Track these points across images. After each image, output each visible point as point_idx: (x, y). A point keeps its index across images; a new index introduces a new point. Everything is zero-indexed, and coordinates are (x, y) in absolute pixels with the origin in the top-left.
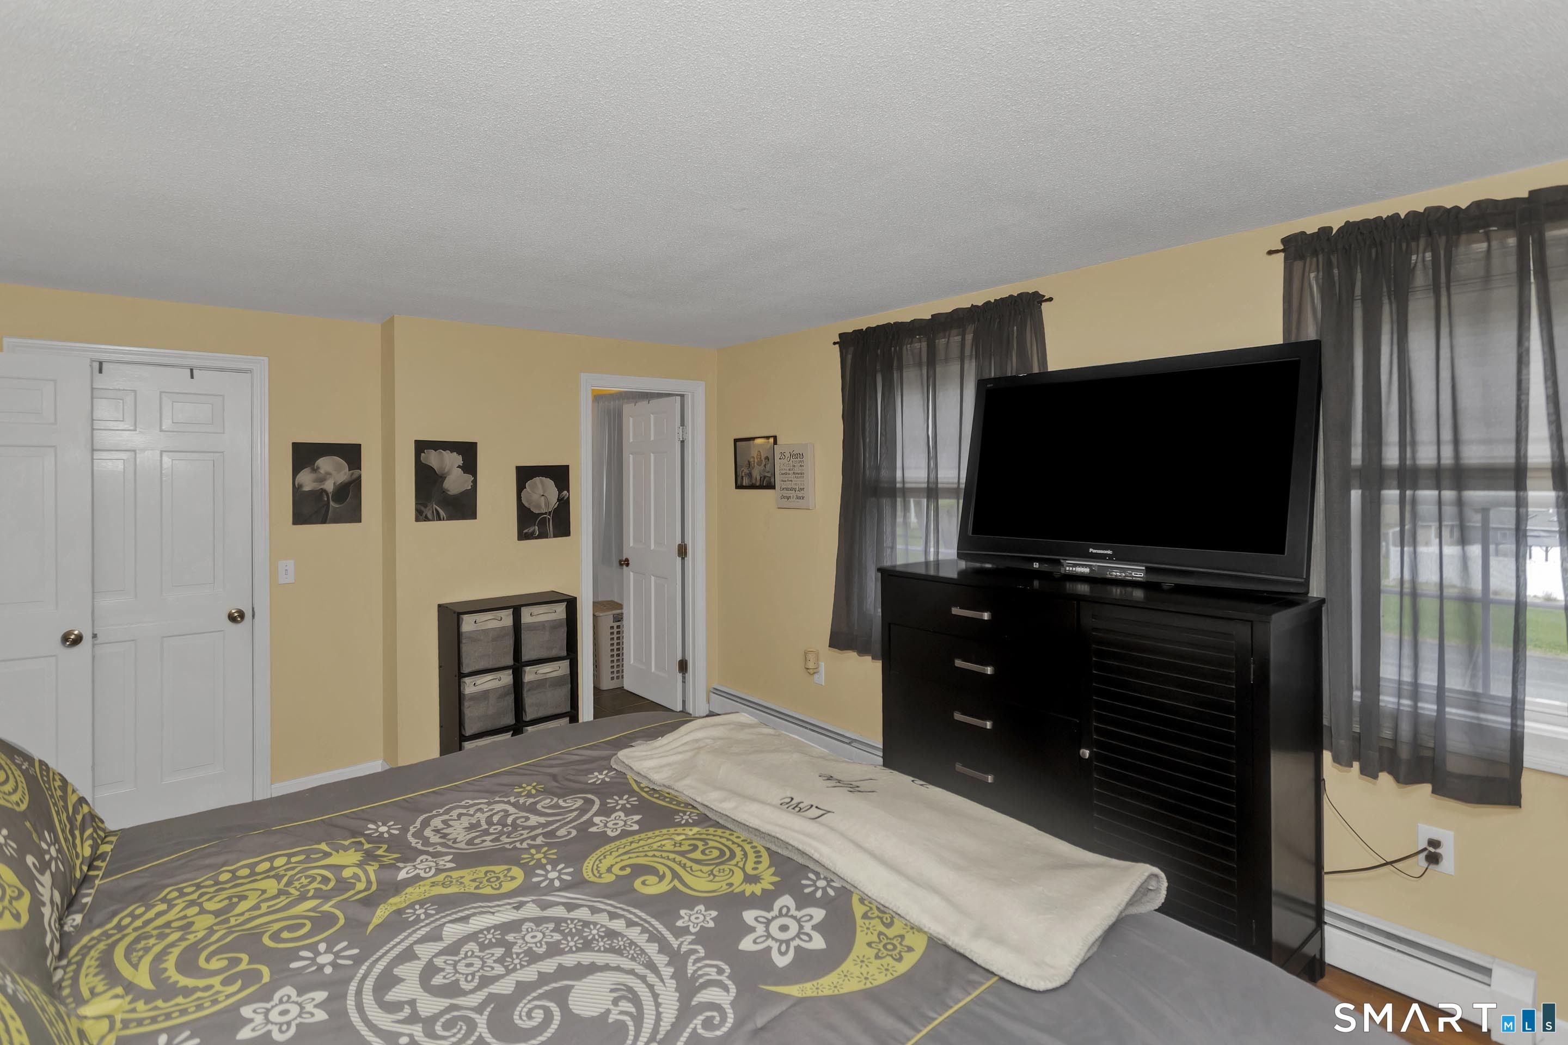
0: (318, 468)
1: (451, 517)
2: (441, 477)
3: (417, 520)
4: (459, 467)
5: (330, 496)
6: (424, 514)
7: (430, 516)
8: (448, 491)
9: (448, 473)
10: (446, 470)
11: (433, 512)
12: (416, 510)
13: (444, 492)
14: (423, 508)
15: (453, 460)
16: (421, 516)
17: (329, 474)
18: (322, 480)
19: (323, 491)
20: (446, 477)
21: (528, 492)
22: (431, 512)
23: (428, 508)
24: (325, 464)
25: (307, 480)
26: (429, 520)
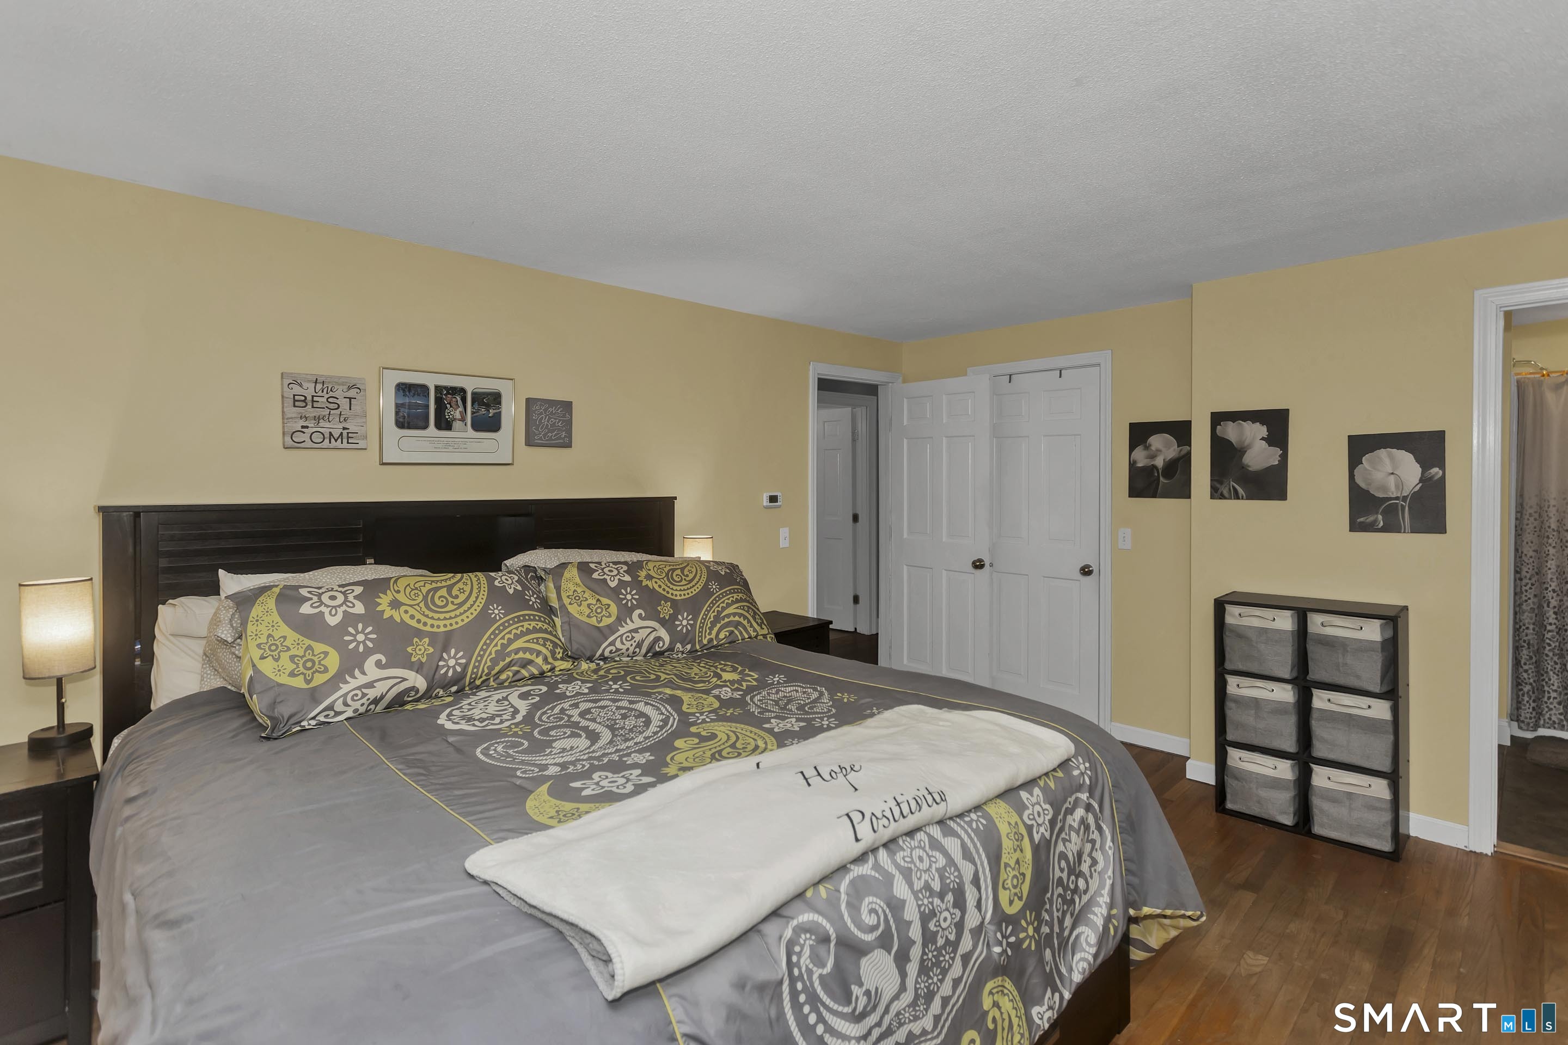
0: (1150, 445)
1: (1250, 497)
2: (1240, 451)
3: (1212, 497)
4: (1263, 439)
5: (1160, 471)
6: (1219, 492)
7: (1226, 493)
8: (1249, 466)
9: (1249, 447)
10: (1246, 444)
11: (1230, 489)
12: (1212, 487)
13: (1243, 468)
14: (1218, 486)
15: (1255, 433)
16: (1216, 493)
17: (1159, 451)
18: (1153, 457)
19: (1154, 467)
20: (1246, 451)
21: (1366, 469)
22: (1227, 489)
23: (1223, 486)
24: (1156, 441)
25: (1140, 456)
26: (1225, 498)
